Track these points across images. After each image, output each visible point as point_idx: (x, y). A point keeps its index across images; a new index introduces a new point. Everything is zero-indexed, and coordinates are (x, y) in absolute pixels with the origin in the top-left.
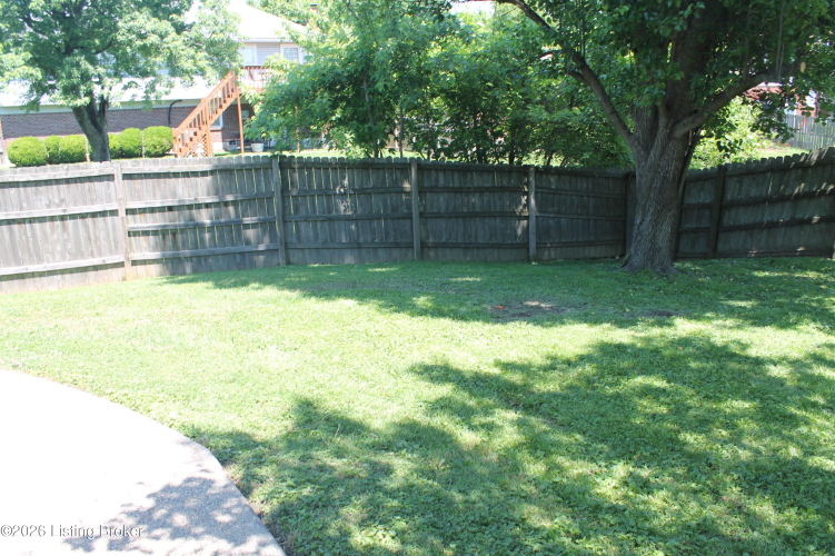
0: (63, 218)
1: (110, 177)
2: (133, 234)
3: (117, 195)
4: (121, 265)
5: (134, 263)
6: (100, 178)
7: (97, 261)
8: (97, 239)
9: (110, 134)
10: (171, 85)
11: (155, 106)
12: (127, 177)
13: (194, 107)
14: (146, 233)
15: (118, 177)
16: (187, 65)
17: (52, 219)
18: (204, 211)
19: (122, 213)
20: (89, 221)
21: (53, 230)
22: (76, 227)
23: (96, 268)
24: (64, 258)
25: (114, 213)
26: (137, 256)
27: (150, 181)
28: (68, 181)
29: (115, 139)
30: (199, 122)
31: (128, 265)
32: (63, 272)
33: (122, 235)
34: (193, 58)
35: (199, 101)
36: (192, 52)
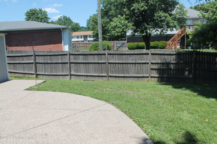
0: (135, 64)
1: (148, 54)
2: (152, 69)
3: (149, 59)
4: (148, 77)
5: (151, 77)
6: (145, 54)
7: (142, 75)
8: (143, 70)
9: (151, 43)
10: (167, 30)
11: (163, 36)
12: (152, 54)
13: (173, 36)
14: (155, 69)
15: (150, 54)
16: (172, 25)
17: (133, 63)
18: (172, 65)
19: (150, 64)
20: (141, 65)
21: (132, 66)
22: (138, 66)
23: (141, 77)
24: (134, 74)
25: (148, 63)
26: (152, 75)
27: (158, 56)
28: (137, 54)
29: (152, 44)
30: (174, 40)
31: (150, 77)
32: (133, 77)
33: (149, 69)
34: (173, 23)
35: (174, 35)
36: (173, 21)
